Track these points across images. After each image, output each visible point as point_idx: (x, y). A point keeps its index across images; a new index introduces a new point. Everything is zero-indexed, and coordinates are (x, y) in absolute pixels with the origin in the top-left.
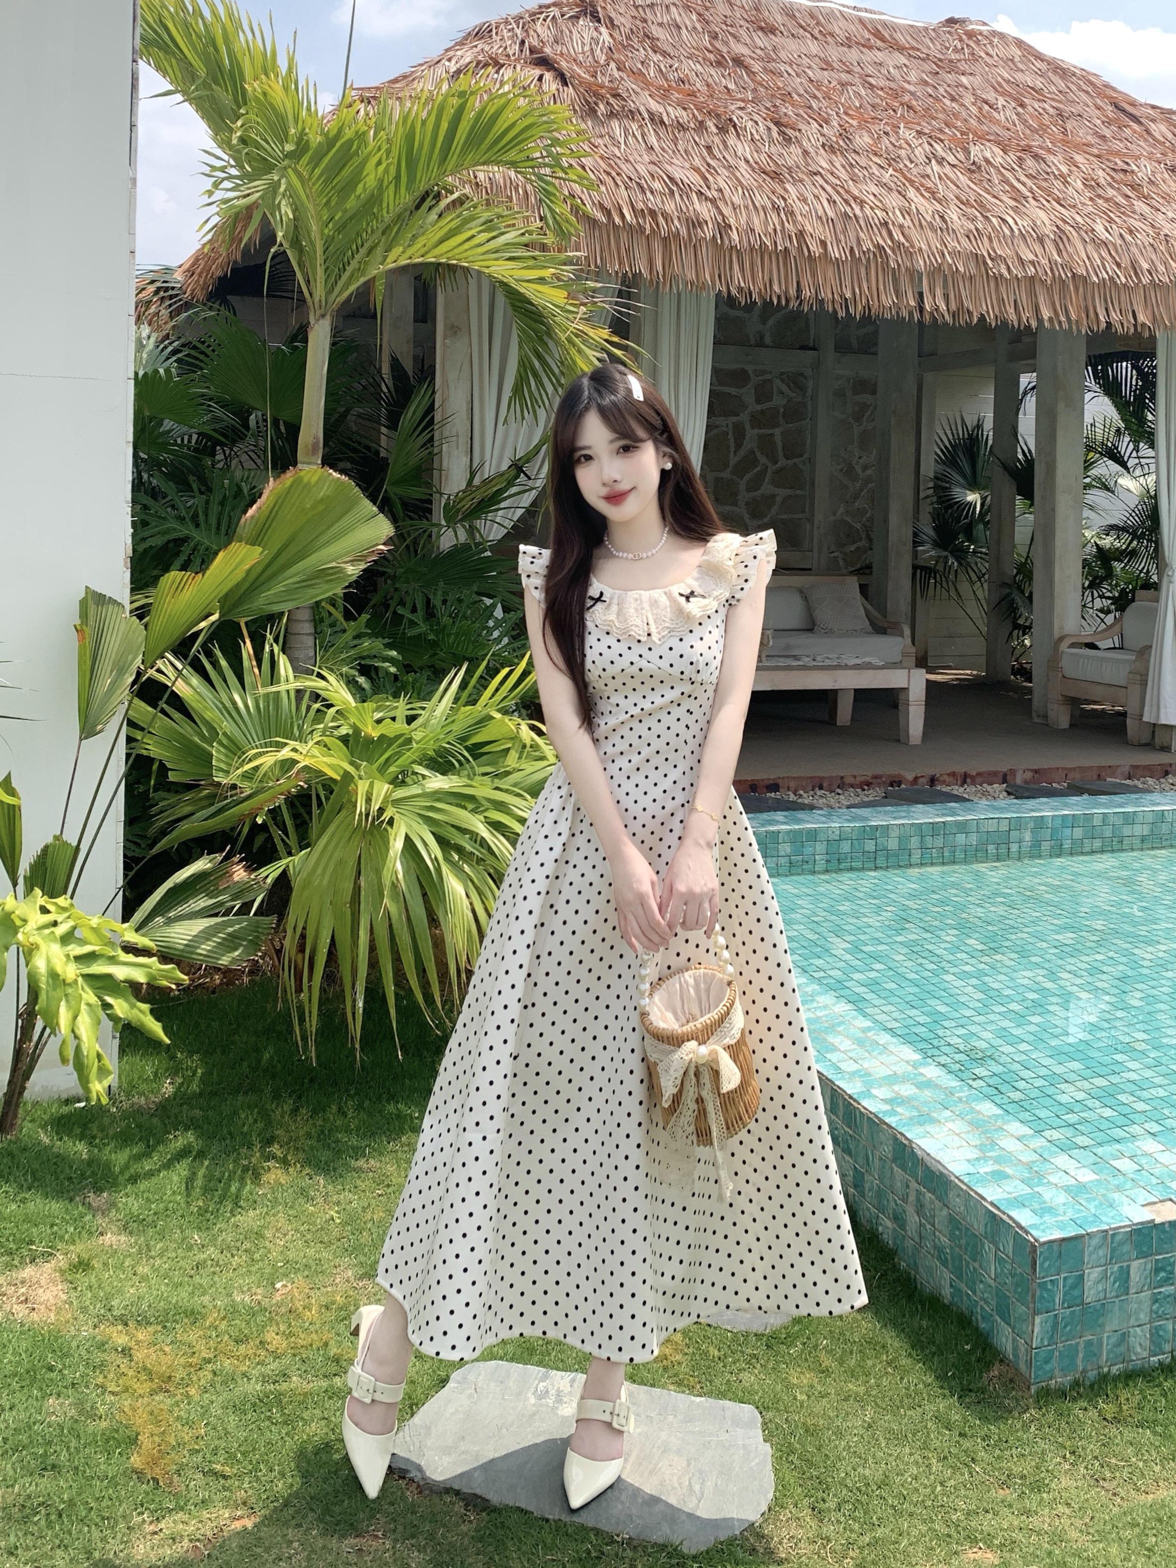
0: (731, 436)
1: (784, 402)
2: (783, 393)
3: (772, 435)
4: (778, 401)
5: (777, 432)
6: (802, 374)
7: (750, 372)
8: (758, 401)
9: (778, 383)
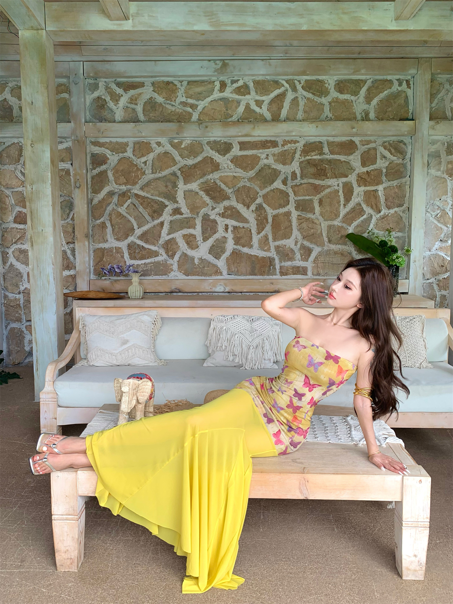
0: (341, 193)
1: (387, 163)
2: (385, 157)
3: (376, 191)
4: (381, 164)
5: (380, 188)
6: (401, 142)
7: (357, 143)
8: (364, 164)
9: (381, 149)
